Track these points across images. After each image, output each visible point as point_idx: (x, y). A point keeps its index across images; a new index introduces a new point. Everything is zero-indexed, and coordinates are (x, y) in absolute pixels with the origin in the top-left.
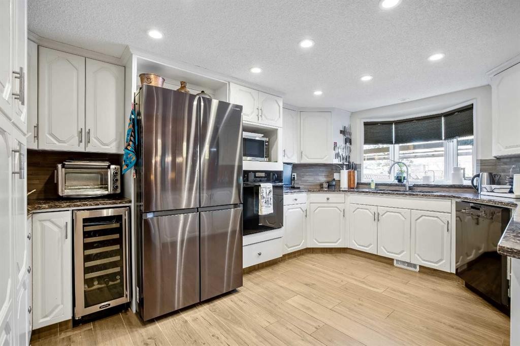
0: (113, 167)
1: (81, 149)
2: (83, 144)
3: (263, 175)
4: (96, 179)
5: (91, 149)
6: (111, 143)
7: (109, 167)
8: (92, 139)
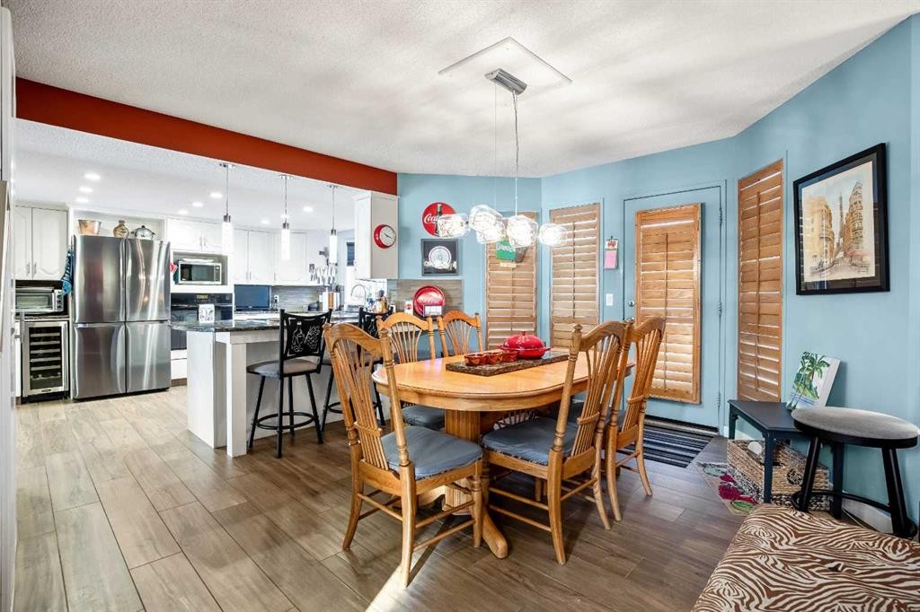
0: (56, 291)
1: (29, 278)
2: (30, 274)
3: (206, 297)
4: (44, 301)
5: (37, 278)
6: (55, 272)
7: (53, 291)
8: (38, 270)
